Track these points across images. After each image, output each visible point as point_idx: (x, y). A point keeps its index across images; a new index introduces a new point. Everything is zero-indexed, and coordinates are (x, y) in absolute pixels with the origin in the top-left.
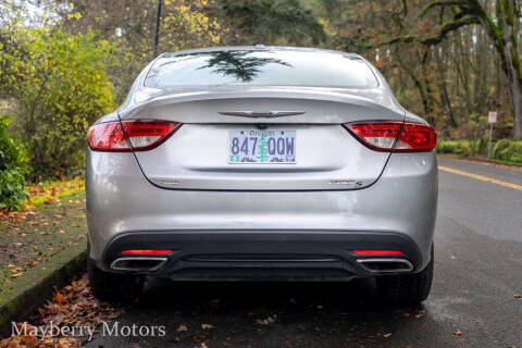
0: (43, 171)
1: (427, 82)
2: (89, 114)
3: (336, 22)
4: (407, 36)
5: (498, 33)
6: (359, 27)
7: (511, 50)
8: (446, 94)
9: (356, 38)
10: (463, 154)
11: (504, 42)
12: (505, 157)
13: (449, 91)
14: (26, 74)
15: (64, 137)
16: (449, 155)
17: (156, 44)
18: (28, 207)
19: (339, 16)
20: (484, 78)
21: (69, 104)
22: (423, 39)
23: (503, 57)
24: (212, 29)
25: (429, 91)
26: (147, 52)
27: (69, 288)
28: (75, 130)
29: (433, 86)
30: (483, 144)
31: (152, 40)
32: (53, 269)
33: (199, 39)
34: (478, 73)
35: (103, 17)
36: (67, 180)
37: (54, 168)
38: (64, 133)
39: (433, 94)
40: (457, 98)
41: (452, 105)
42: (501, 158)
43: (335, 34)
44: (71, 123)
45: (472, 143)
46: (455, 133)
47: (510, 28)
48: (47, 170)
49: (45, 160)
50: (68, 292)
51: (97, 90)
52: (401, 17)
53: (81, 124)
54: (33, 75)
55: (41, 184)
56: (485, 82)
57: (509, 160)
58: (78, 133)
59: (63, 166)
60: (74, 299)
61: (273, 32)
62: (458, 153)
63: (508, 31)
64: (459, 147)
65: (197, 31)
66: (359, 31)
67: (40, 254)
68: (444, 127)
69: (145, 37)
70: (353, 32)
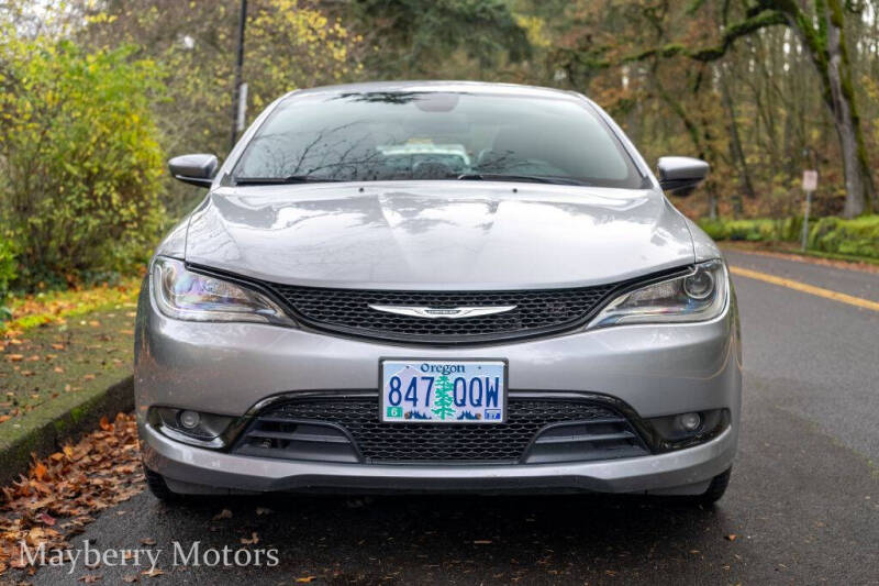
0: (46, 275)
1: (705, 123)
2: (120, 179)
3: (557, 22)
4: (668, 47)
5: (819, 40)
6: (588, 30)
7: (840, 69)
8: (739, 143)
9: (584, 50)
10: (765, 243)
11: (827, 55)
12: (829, 247)
13: (743, 138)
14: (17, 116)
15: (80, 220)
16: (739, 244)
17: (240, 63)
18: (10, 332)
19: (560, 12)
20: (801, 115)
21: (87, 164)
22: (695, 51)
23: (826, 80)
24: (334, 37)
25: (707, 137)
26: (225, 76)
27: (58, 456)
28: (97, 207)
29: (716, 130)
30: (796, 226)
31: (232, 57)
32: (32, 427)
33: (313, 54)
34: (791, 107)
35: (151, 18)
36: (86, 289)
37: (64, 270)
38: (79, 212)
39: (714, 143)
40: (756, 148)
41: (748, 161)
42: (823, 248)
43: (548, 43)
44: (91, 195)
45: (779, 223)
46: (752, 208)
47: (838, 31)
48: (52, 273)
49: (50, 257)
50: (55, 462)
51: (134, 140)
52: (659, 14)
53: (107, 197)
54: (27, 117)
55: (41, 295)
56: (802, 120)
57: (836, 251)
58: (102, 212)
59: (80, 266)
60: (64, 473)
61: (443, 41)
62: (755, 241)
63: (835, 37)
64: (757, 230)
65: (309, 42)
66: (589, 38)
67: (16, 404)
68: (735, 198)
69: (222, 52)
70: (578, 41)
